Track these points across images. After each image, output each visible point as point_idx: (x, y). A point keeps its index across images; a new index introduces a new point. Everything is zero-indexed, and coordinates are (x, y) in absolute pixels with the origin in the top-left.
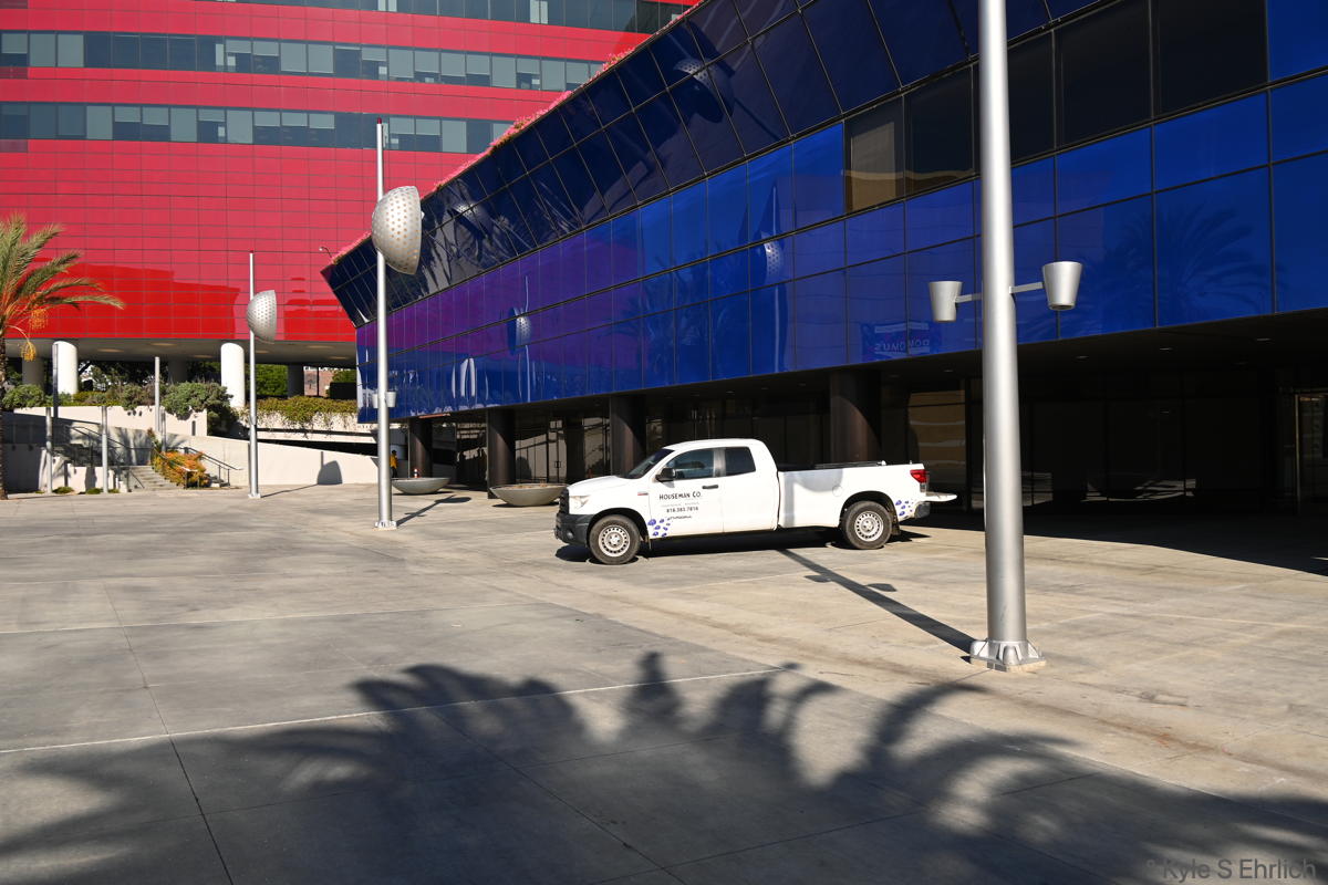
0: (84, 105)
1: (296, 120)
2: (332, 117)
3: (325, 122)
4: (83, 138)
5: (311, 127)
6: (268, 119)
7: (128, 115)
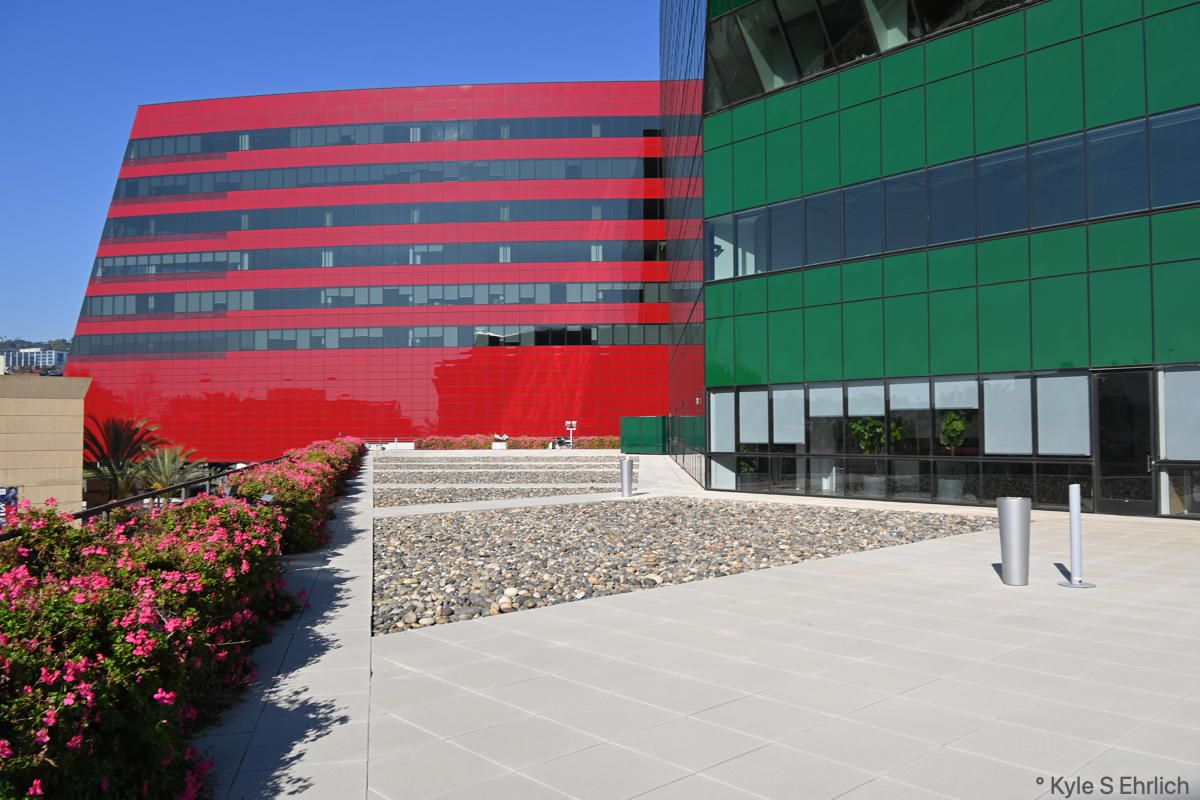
0: (254, 330)
1: (362, 333)
2: (381, 330)
3: (377, 333)
4: (253, 349)
5: (371, 336)
6: (347, 333)
7: (275, 335)
